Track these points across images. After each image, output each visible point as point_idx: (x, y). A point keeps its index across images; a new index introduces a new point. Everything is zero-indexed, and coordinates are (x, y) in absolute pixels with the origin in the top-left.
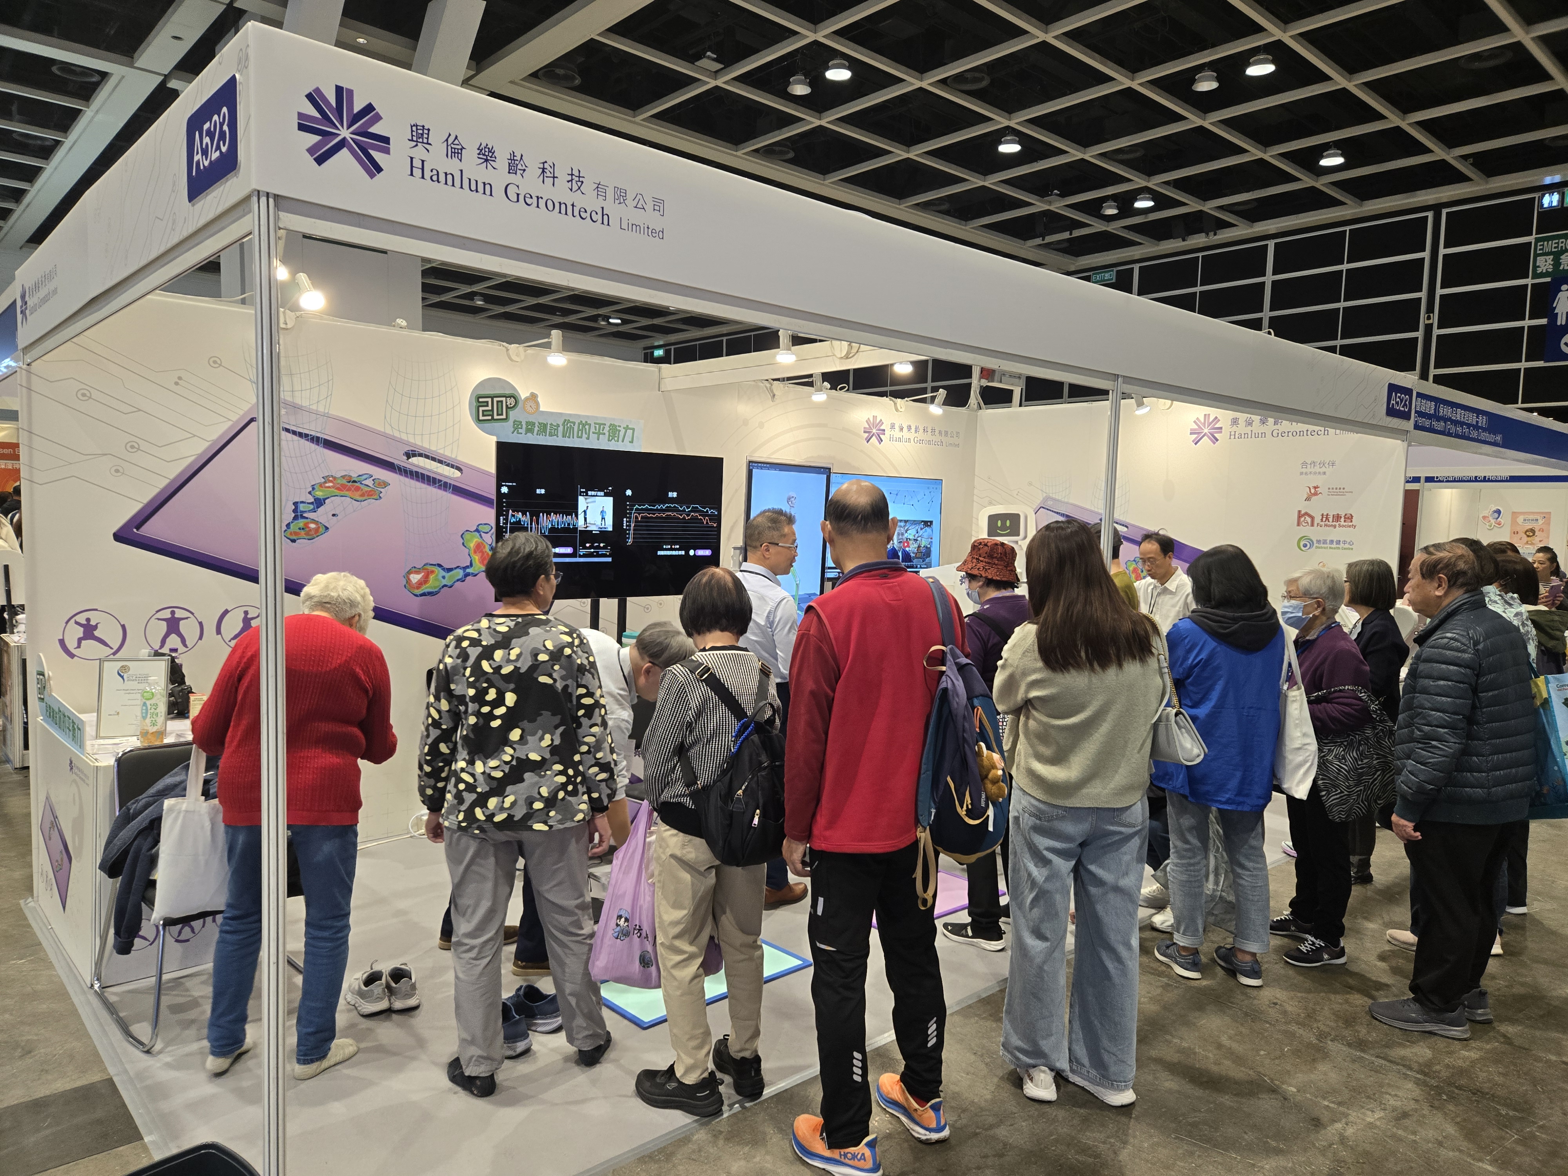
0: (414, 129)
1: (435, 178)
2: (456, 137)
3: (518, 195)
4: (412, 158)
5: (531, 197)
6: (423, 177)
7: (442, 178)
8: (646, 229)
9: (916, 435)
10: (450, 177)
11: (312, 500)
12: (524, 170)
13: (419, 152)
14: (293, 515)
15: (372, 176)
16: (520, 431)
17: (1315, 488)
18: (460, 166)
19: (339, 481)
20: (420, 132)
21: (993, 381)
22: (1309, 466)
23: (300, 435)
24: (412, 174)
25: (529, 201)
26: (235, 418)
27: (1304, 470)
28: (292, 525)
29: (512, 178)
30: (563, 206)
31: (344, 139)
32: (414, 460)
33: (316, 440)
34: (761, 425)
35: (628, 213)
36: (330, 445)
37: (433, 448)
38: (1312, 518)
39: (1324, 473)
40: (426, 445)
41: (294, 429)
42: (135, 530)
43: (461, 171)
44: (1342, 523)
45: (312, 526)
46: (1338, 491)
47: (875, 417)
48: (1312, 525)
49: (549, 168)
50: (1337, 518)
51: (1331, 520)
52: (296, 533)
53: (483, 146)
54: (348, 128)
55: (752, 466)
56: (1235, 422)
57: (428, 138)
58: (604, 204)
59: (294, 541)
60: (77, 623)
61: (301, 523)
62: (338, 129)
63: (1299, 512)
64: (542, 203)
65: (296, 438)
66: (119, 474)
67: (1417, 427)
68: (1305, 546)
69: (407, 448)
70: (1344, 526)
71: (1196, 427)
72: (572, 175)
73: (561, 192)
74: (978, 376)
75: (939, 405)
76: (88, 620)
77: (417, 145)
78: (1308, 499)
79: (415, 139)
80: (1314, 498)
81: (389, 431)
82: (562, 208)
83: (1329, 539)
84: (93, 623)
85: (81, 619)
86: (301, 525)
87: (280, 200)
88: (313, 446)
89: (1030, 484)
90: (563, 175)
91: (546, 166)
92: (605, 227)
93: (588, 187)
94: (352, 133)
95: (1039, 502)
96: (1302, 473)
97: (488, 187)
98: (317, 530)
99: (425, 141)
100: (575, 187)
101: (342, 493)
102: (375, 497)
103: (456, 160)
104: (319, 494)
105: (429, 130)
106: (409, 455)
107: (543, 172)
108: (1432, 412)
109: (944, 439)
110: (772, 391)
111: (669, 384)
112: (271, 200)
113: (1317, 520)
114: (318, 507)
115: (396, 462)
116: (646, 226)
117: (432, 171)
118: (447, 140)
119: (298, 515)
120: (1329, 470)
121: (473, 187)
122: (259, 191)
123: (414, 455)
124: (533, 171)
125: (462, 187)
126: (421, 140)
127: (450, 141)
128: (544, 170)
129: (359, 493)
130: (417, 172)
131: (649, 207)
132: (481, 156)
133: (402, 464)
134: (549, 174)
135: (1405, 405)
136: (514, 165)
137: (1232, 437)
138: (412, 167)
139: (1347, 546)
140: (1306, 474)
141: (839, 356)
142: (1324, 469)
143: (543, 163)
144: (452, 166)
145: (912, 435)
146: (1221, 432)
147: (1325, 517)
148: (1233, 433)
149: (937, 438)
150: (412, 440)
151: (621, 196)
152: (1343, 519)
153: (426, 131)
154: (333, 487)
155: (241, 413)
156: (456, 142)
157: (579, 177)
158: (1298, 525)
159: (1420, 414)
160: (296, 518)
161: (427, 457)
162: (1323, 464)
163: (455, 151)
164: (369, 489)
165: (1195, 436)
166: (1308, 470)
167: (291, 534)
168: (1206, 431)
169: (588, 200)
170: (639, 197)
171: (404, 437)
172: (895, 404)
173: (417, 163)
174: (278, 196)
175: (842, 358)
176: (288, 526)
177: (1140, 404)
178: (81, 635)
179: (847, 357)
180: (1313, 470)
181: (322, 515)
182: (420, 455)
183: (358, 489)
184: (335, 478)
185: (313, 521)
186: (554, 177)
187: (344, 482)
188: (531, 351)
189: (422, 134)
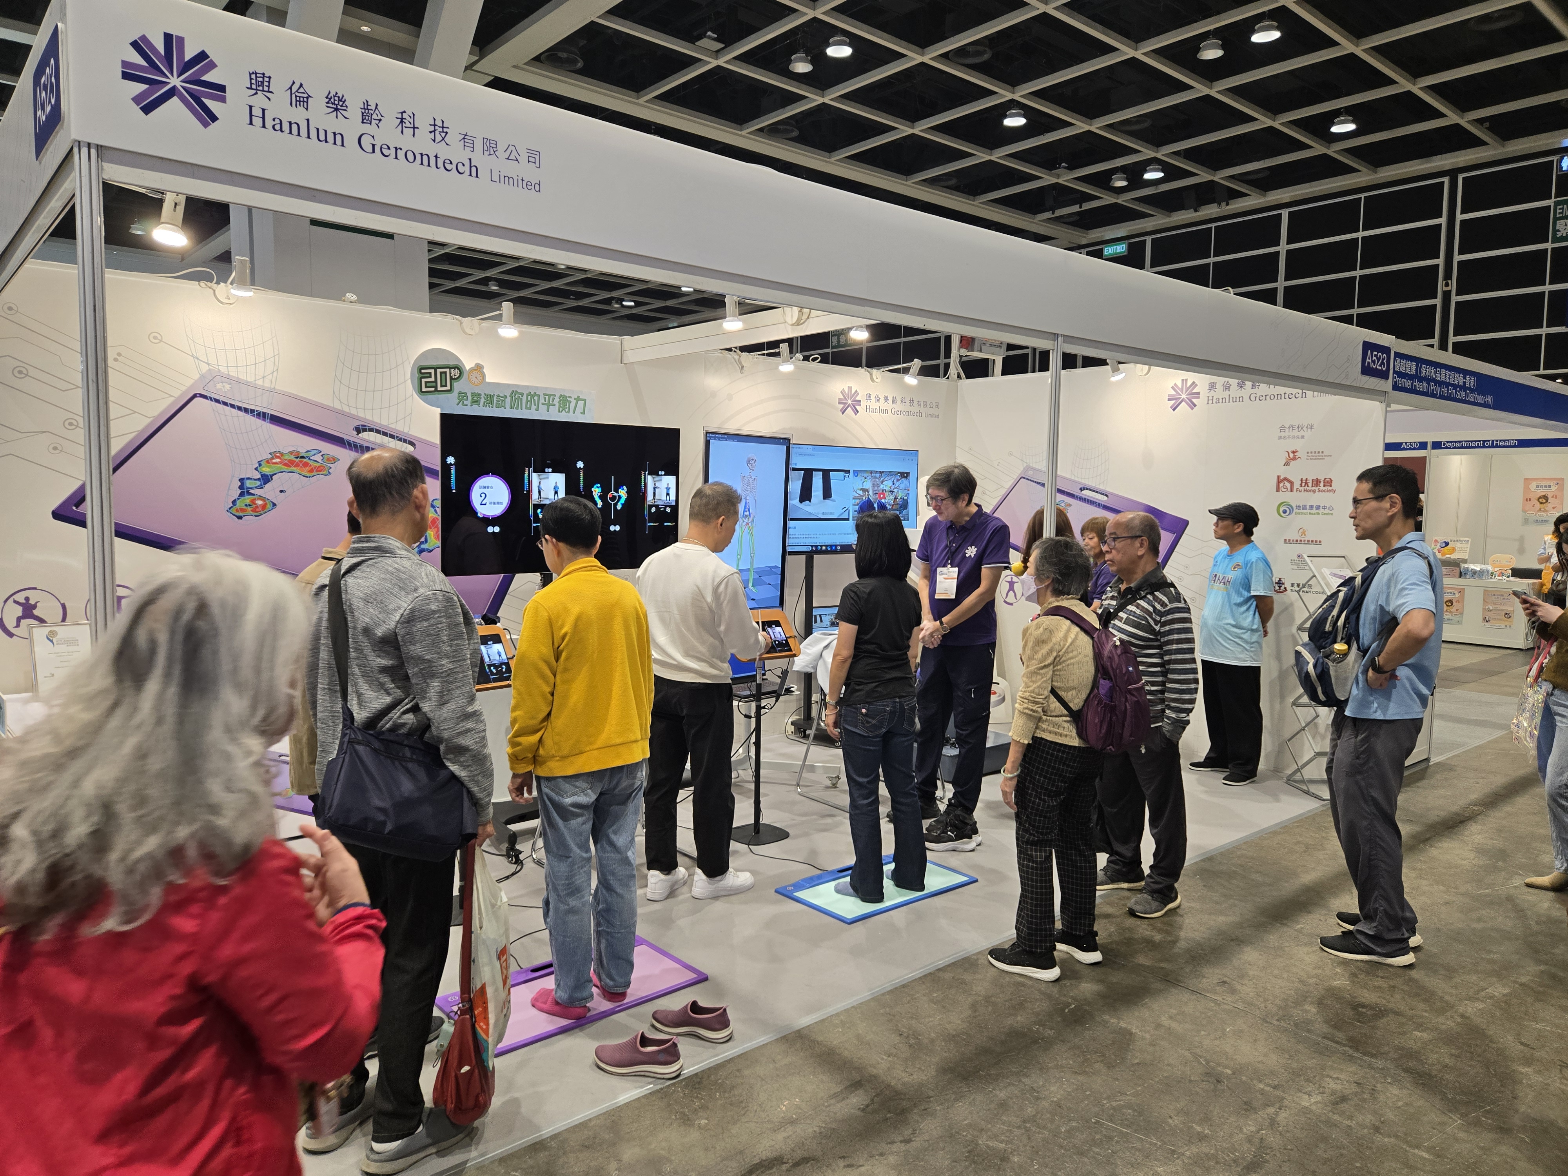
0: (253, 76)
1: (278, 127)
2: (301, 85)
3: (373, 145)
4: (251, 107)
5: (389, 148)
6: (264, 126)
7: (286, 127)
8: (520, 182)
9: (894, 406)
10: (294, 127)
11: (259, 476)
12: (380, 120)
13: (259, 101)
14: (239, 491)
15: (206, 125)
16: (465, 402)
17: (1294, 452)
18: (307, 115)
19: (286, 457)
20: (261, 79)
21: (973, 351)
22: (1287, 430)
23: (246, 410)
24: (251, 123)
25: (386, 152)
26: (177, 394)
27: (1283, 434)
28: (238, 502)
29: (366, 128)
30: (425, 158)
31: (174, 87)
32: (364, 435)
33: (262, 416)
34: (730, 397)
35: (500, 165)
36: (276, 420)
37: (384, 423)
38: (1292, 483)
39: (1303, 437)
40: (376, 420)
41: (240, 404)
42: (74, 508)
43: (308, 120)
44: (1322, 488)
45: (259, 502)
46: (1317, 455)
47: (850, 388)
48: (1292, 491)
49: (408, 118)
50: (1317, 482)
51: (1310, 485)
52: (242, 510)
53: (331, 95)
54: (179, 76)
55: (709, 437)
56: (1212, 386)
57: (269, 87)
58: (471, 155)
59: (240, 518)
60: (16, 602)
61: (247, 499)
62: (168, 78)
63: (1279, 477)
64: (401, 154)
65: (241, 414)
66: (58, 451)
67: (1396, 387)
68: (1285, 512)
69: (357, 423)
70: (1323, 491)
71: (1174, 393)
72: (435, 125)
73: (423, 143)
74: (957, 346)
75: (913, 375)
76: (27, 599)
77: (256, 93)
78: (1287, 464)
79: (254, 86)
80: (1293, 463)
81: (337, 406)
82: (424, 159)
83: (1308, 504)
84: (32, 602)
85: (20, 597)
86: (248, 502)
87: (104, 151)
88: (259, 422)
89: (1011, 454)
90: (424, 124)
91: (405, 116)
92: (474, 179)
93: (453, 137)
94: (183, 81)
95: (1019, 472)
96: (1280, 438)
97: (338, 138)
98: (264, 507)
99: (266, 89)
100: (439, 138)
101: (290, 469)
102: (325, 473)
103: (301, 109)
104: (266, 470)
105: (270, 78)
106: (359, 430)
107: (402, 122)
108: (1413, 372)
109: (923, 410)
110: (740, 363)
111: (631, 357)
112: (93, 151)
113: (1297, 485)
114: (265, 483)
115: (345, 437)
116: (520, 179)
117: (274, 120)
118: (291, 88)
119: (244, 491)
120: (1307, 433)
121: (322, 137)
122: (79, 142)
123: (365, 430)
124: (390, 120)
125: (309, 137)
126: (261, 88)
127: (294, 89)
128: (402, 120)
129: (308, 469)
130: (257, 121)
131: (523, 158)
132: (330, 105)
133: (352, 439)
134: (408, 125)
135: (1382, 363)
136: (368, 114)
137: (1210, 402)
138: (251, 116)
139: (1327, 511)
140: (1284, 438)
141: (790, 323)
142: (1301, 433)
143: (402, 113)
144: (298, 115)
145: (889, 406)
146: (1199, 398)
147: (1304, 482)
148: (1211, 398)
149: (915, 409)
150: (361, 414)
151: (491, 147)
152: (1322, 484)
153: (266, 79)
154: (280, 463)
155: (184, 389)
156: (301, 90)
157: (443, 127)
158: (1278, 491)
159: (1400, 375)
160: (242, 495)
161: (378, 432)
162: (1300, 428)
163: (301, 99)
164: (318, 465)
165: (1173, 402)
166: (1287, 434)
167: (237, 511)
168: (1184, 396)
169: (455, 152)
170: (511, 148)
171: (353, 412)
172: (871, 375)
173: (257, 112)
174: (101, 146)
175: (793, 325)
176: (234, 502)
177: (1116, 370)
178: (20, 614)
179: (798, 323)
180: (1291, 434)
181: (269, 491)
182: (371, 430)
183: (306, 465)
184: (282, 454)
185: (261, 498)
186: (414, 128)
187: (292, 457)
188: (485, 324)
189: (262, 82)
